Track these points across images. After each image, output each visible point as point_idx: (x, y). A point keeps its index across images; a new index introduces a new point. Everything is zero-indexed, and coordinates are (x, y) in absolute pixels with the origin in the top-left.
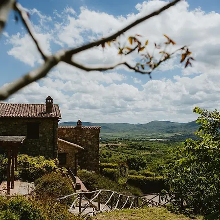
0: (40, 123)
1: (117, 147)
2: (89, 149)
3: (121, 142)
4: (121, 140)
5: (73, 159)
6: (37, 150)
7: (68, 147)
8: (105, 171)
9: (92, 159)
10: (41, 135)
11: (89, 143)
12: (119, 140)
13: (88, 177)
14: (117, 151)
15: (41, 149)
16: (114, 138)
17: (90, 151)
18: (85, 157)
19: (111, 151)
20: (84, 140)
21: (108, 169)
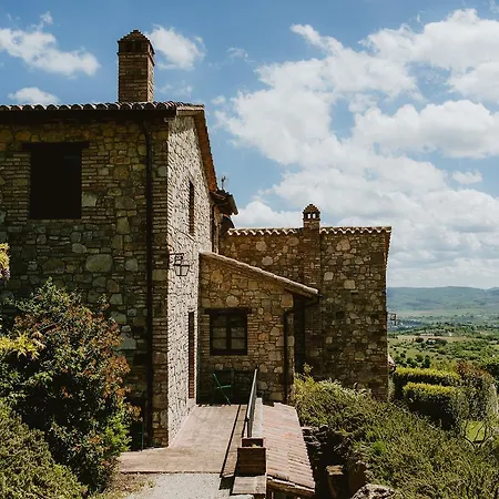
0: (86, 145)
1: (444, 343)
2: (350, 307)
3: (452, 331)
4: (453, 327)
5: (275, 332)
6: (70, 269)
7: (253, 285)
8: (410, 393)
9: (360, 346)
10: (89, 201)
11: (350, 284)
12: (447, 327)
13: (338, 408)
14: (442, 353)
15: (88, 266)
16: (435, 322)
17: (353, 316)
18: (335, 338)
19: (428, 353)
20: (329, 276)
21: (422, 385)
